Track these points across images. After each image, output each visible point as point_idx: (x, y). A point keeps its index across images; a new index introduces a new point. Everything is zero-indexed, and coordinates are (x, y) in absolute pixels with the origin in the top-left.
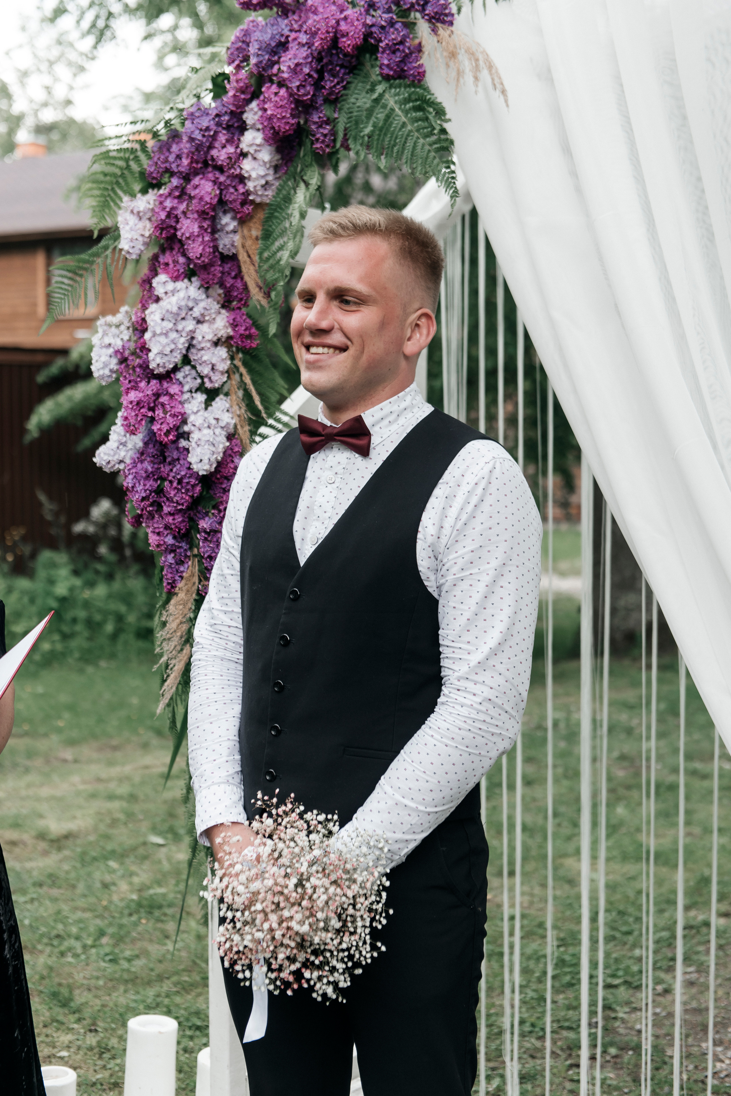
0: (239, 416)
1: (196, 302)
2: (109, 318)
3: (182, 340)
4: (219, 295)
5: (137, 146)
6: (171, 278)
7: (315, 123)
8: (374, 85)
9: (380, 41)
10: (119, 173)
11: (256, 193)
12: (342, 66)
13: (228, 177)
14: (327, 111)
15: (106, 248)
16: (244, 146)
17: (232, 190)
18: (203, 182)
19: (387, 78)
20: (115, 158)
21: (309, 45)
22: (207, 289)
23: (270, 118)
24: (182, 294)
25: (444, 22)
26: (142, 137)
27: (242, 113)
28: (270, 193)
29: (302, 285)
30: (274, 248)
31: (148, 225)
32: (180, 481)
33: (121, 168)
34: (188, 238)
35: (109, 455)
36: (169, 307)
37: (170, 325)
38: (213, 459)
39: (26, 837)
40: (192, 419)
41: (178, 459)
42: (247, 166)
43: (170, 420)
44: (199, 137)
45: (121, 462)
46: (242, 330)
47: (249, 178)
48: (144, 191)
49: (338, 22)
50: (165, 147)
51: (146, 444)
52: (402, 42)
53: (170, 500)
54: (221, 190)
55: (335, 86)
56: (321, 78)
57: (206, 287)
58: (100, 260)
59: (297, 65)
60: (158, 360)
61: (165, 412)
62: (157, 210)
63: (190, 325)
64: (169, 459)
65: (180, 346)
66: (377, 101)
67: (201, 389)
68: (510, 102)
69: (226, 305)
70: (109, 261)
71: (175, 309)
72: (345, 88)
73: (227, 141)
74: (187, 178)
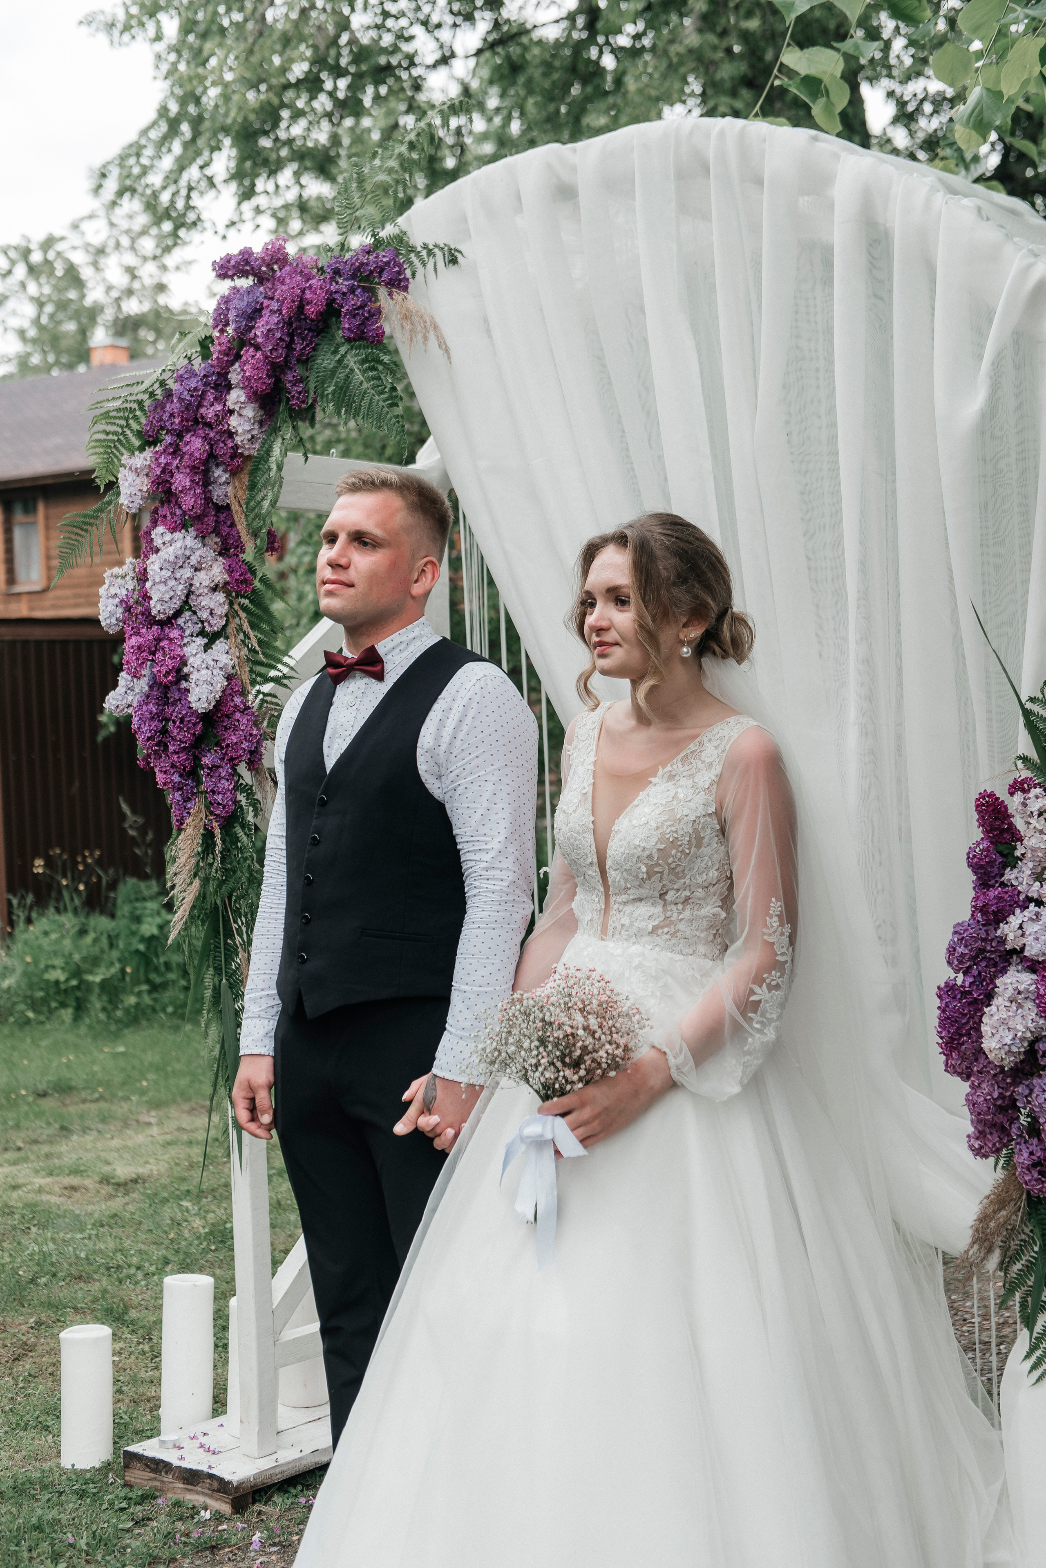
0: (239, 658)
1: (193, 550)
2: (116, 570)
3: (181, 587)
4: (216, 543)
5: (135, 406)
6: (169, 529)
7: (290, 382)
8: (338, 346)
9: (342, 307)
10: (120, 431)
11: (243, 447)
12: (310, 330)
13: (217, 433)
14: (299, 371)
15: (109, 503)
16: (230, 404)
17: (222, 445)
18: (193, 438)
19: (349, 340)
20: (115, 418)
21: (280, 311)
22: (203, 537)
23: (249, 379)
24: (179, 544)
25: (398, 287)
26: (140, 397)
27: (227, 373)
28: (257, 446)
29: (327, 527)
30: (258, 498)
31: (146, 480)
32: (182, 720)
33: (122, 427)
34: (181, 492)
35: (117, 700)
36: (167, 556)
37: (169, 574)
38: (211, 697)
39: (87, 1182)
40: (191, 660)
41: (180, 700)
42: (234, 422)
43: (169, 662)
44: (188, 398)
45: (129, 706)
46: (237, 575)
47: (236, 433)
48: (142, 449)
49: (303, 291)
50: (159, 406)
51: (151, 687)
52: (362, 307)
53: (174, 739)
54: (211, 446)
55: (304, 348)
56: (292, 341)
57: (202, 537)
58: (104, 515)
59: (269, 330)
60: (159, 607)
61: (164, 655)
62: (153, 466)
63: (187, 573)
64: (171, 700)
65: (179, 593)
66: (340, 361)
67: (202, 633)
68: (453, 360)
69: (223, 552)
70: (112, 515)
71: (172, 558)
72: (314, 349)
73: (216, 399)
74: (180, 435)
